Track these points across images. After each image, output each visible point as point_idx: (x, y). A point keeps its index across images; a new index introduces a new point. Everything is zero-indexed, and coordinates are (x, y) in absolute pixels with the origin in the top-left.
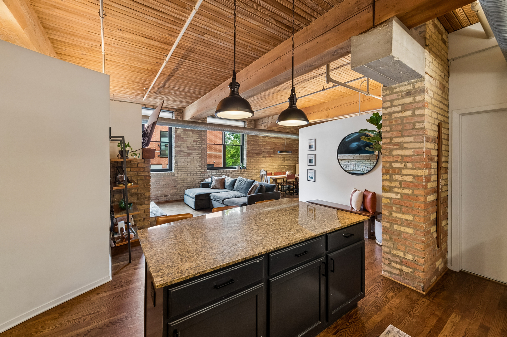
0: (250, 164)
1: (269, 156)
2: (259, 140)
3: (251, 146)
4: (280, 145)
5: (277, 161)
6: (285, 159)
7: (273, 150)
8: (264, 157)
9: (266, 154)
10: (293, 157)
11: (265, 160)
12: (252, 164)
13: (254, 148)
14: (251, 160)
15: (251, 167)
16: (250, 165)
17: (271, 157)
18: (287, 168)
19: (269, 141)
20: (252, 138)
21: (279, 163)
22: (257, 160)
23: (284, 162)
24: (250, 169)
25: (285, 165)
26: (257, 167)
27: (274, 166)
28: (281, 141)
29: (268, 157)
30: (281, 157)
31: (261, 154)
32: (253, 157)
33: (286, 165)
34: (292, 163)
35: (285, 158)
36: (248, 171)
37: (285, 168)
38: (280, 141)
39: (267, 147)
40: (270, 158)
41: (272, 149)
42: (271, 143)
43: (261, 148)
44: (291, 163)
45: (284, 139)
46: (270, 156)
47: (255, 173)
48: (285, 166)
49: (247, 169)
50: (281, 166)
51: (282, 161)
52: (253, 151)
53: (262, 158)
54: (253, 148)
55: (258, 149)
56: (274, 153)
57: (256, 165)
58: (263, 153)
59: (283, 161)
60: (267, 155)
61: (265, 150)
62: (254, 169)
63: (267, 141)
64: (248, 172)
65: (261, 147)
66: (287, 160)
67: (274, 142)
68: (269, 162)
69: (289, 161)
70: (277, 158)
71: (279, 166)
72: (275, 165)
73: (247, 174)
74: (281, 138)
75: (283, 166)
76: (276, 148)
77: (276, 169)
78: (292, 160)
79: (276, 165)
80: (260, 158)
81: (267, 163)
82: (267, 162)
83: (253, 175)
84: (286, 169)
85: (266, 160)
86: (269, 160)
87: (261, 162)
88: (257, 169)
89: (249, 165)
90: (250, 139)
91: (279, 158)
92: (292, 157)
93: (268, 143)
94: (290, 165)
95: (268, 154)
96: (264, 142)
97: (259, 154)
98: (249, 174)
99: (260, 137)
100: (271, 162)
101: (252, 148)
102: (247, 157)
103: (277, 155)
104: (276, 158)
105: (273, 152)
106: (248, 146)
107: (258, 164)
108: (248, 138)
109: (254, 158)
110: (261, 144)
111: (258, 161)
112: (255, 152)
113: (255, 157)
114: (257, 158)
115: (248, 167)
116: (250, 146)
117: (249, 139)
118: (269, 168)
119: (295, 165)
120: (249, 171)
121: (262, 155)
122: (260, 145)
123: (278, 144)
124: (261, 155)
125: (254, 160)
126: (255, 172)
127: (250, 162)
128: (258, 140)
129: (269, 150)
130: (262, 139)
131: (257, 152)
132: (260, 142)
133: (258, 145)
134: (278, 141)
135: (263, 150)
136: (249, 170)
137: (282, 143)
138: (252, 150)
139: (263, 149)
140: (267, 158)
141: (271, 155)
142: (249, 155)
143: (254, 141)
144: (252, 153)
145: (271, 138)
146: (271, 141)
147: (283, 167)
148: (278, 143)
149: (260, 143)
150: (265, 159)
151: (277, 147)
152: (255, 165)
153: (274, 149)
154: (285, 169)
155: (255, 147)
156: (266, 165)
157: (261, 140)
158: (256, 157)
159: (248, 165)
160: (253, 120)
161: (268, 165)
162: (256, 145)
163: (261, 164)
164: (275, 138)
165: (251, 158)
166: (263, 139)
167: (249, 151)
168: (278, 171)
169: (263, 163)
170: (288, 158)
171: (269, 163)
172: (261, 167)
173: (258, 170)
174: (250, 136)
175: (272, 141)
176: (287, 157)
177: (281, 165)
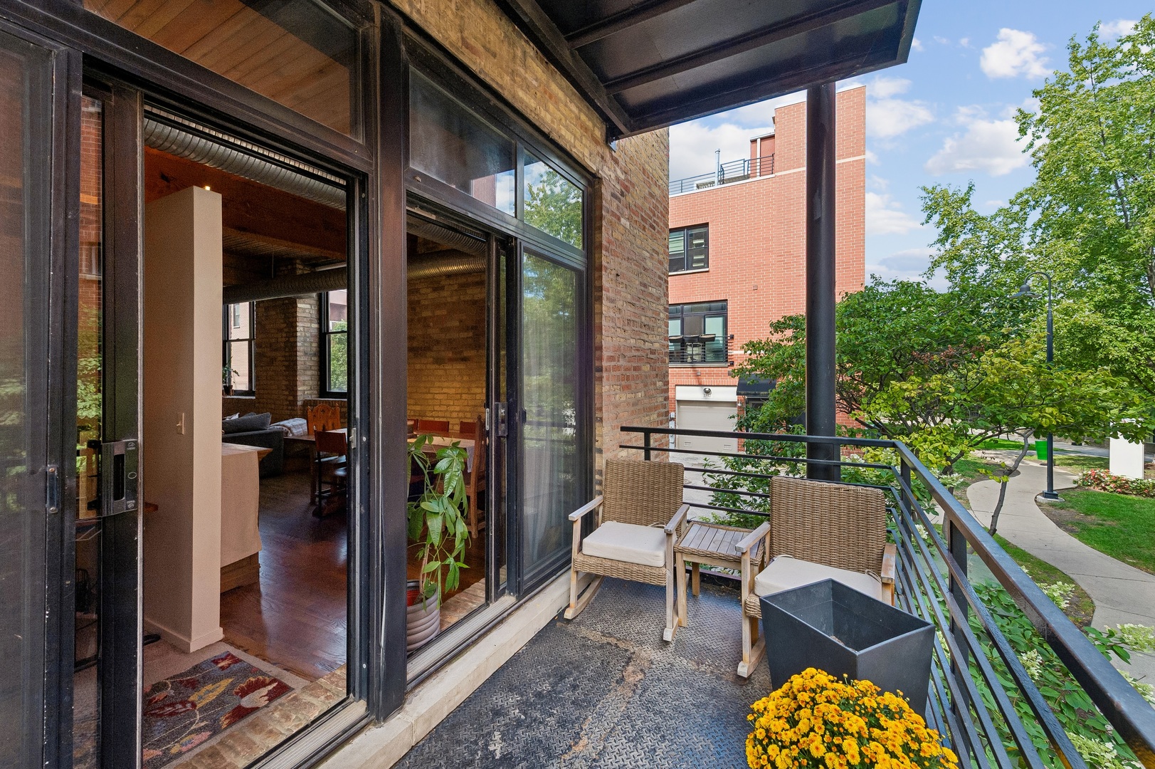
7: (471, 334)
8: (439, 361)
9: (447, 349)
11: (441, 372)
17: (464, 359)
19: (455, 299)
22: (416, 372)
29: (451, 360)
31: (429, 349)
39: (449, 324)
40: (461, 366)
41: (467, 329)
42: (463, 306)
43: (430, 331)
46: (458, 356)
53: (433, 366)
58: (435, 348)
60: (450, 355)
61: (443, 336)
63: (449, 300)
65: (428, 326)
67: (474, 302)
68: (459, 378)
81: (450, 384)
82: (449, 378)
85: (446, 370)
86: (455, 372)
87: (429, 378)
93: (454, 309)
96: (438, 306)
100: (465, 378)
110: (430, 314)
111: (418, 377)
114: (418, 367)
118: (456, 402)
121: (433, 354)
122: (425, 319)
124: (429, 354)
128: (419, 302)
132: (426, 307)
135: (435, 336)
139: (434, 332)
140: (448, 367)
141: (466, 354)
146: (462, 298)
149: (426, 314)
150: (441, 367)
161: (453, 391)
163: (430, 385)
166: (435, 295)
169: (437, 384)
171: (456, 384)
172: (430, 396)
173: (418, 408)
175: (467, 298)
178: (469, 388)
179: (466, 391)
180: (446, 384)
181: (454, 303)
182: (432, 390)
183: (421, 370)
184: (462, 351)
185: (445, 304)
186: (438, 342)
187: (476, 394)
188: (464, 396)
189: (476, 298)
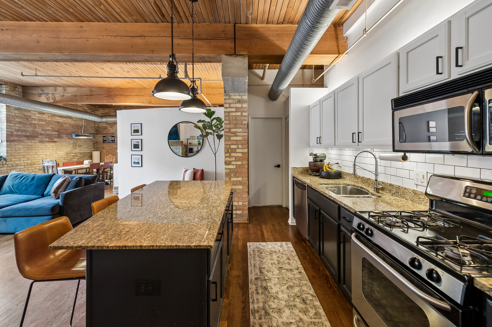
0: (14, 152)
1: (50, 140)
2: (32, 117)
3: (15, 124)
4: (68, 126)
5: (63, 148)
6: (76, 145)
7: (57, 133)
8: (41, 142)
9: (46, 138)
10: (88, 142)
11: (43, 146)
12: (19, 153)
13: (23, 129)
14: (16, 146)
15: (16, 157)
16: (15, 154)
17: (55, 142)
18: (79, 156)
19: (49, 119)
20: (17, 112)
21: (67, 150)
22: (29, 146)
23: (76, 149)
24: (14, 159)
25: (76, 152)
26: (28, 156)
27: (60, 155)
28: (70, 121)
29: (48, 142)
30: (71, 142)
31: (37, 137)
32: (21, 141)
33: (78, 152)
34: (87, 150)
35: (76, 143)
36: (10, 163)
37: (77, 156)
38: (68, 122)
39: (47, 128)
40: (53, 144)
41: (55, 131)
42: (53, 123)
43: (36, 130)
44: (85, 150)
45: (74, 119)
46: (52, 140)
47: (24, 166)
48: (77, 154)
49: (8, 160)
50: (71, 154)
51: (72, 147)
52: (20, 133)
53: (39, 144)
54: (21, 128)
55: (31, 129)
56: (59, 137)
57: (27, 154)
58: (40, 137)
59: (74, 147)
60: (48, 140)
61: (43, 132)
62: (22, 159)
63: (47, 119)
64: (9, 165)
65: (36, 127)
66: (80, 146)
68: (52, 148)
69: (83, 148)
70: (64, 144)
71: (68, 153)
72: (60, 152)
73: (8, 168)
74: (70, 118)
75: (74, 154)
76: (62, 131)
77: (63, 159)
78: (86, 146)
79: (62, 152)
80: (35, 143)
81: (48, 151)
82: (47, 148)
83: (19, 169)
84: (78, 158)
85: (45, 146)
86: (50, 146)
87: (36, 149)
88: (28, 160)
89: (13, 154)
90: (13, 114)
91: (67, 143)
92: (86, 142)
93: (48, 123)
94: (84, 153)
95: (49, 138)
96: (42, 120)
97: (32, 137)
98: (12, 168)
99: (34, 112)
100: (55, 148)
101: (17, 128)
102: (7, 141)
103: (64, 140)
104: (62, 144)
105: (57, 136)
106: (9, 124)
107: (30, 152)
108: (10, 112)
109: (23, 144)
110: (36, 122)
111: (30, 148)
112: (24, 134)
113: (24, 142)
114: (29, 144)
115: (10, 157)
116: (13, 125)
117: (10, 114)
119: (90, 153)
120: (13, 163)
121: (39, 139)
122: (34, 124)
123: (65, 125)
124: (36, 139)
125: (22, 146)
126: (26, 164)
127: (14, 149)
128: (30, 116)
129: (50, 133)
130: (37, 115)
131: (28, 134)
132: (35, 119)
133: (31, 124)
134: (66, 122)
135: (39, 132)
136: (11, 161)
137: (71, 124)
138: (17, 131)
139: (39, 130)
140: (47, 144)
141: (55, 140)
142: (12, 138)
143: (21, 118)
144: (17, 136)
145: (54, 115)
146: (53, 120)
147: (73, 156)
148: (65, 123)
149: (34, 122)
150: (43, 144)
151: (64, 129)
152: (24, 154)
153: (57, 131)
154: (76, 158)
155: (24, 127)
156: (45, 153)
157: (35, 117)
158: (27, 141)
159: (9, 155)
160: (19, 85)
161: (49, 153)
162: (26, 124)
163: (36, 151)
164: (61, 116)
165: (16, 143)
166: (40, 115)
167: (12, 132)
168: (66, 161)
169: (41, 151)
170: (80, 144)
171: (50, 151)
172: (37, 156)
173: (30, 161)
174: (13, 109)
175: (55, 120)
176: (79, 142)
177: (70, 152)
178: (56, 152)
179: (55, 153)
180: (45, 151)
181: (49, 121)
182: (38, 154)
183: (31, 145)
184: (53, 139)
185: (45, 120)
186: (41, 134)
187: (59, 154)
188: (54, 155)
189: (59, 121)
